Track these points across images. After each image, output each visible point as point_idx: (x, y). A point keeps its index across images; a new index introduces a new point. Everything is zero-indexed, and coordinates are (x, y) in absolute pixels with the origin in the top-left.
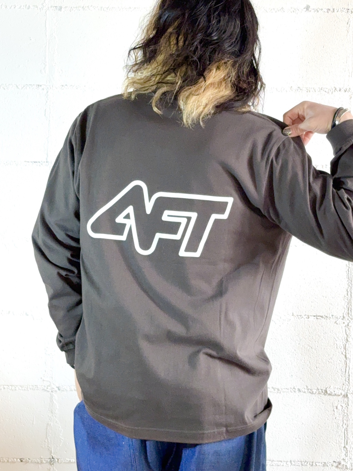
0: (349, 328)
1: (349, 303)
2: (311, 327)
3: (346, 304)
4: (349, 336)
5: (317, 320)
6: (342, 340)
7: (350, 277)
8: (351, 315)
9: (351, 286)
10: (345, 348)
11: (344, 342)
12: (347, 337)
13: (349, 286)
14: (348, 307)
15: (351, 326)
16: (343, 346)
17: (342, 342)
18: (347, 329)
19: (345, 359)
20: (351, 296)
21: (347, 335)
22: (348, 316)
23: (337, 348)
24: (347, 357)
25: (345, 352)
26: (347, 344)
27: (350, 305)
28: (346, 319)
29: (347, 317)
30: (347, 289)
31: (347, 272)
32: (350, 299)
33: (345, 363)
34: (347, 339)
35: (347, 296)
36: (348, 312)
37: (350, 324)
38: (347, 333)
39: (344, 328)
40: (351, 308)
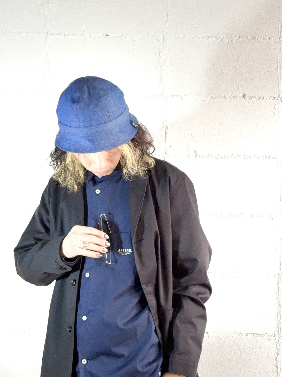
0: (279, 344)
1: (279, 323)
2: (249, 342)
3: (277, 325)
4: (279, 350)
5: (254, 337)
6: (274, 353)
7: (280, 303)
8: (281, 333)
9: (281, 310)
10: (276, 360)
11: (276, 355)
12: (278, 351)
13: (279, 310)
14: (278, 327)
15: (281, 342)
16: (275, 358)
17: (274, 355)
18: (278, 345)
19: (277, 369)
20: (280, 318)
21: (278, 349)
22: (279, 334)
23: (270, 360)
24: (278, 367)
25: (277, 364)
26: (278, 357)
27: (279, 325)
28: (277, 337)
29: (277, 335)
30: (277, 312)
31: (277, 298)
32: (280, 320)
33: (276, 372)
34: (278, 353)
35: (277, 318)
37: (280, 341)
38: (278, 348)
39: (275, 344)
40: (281, 328)
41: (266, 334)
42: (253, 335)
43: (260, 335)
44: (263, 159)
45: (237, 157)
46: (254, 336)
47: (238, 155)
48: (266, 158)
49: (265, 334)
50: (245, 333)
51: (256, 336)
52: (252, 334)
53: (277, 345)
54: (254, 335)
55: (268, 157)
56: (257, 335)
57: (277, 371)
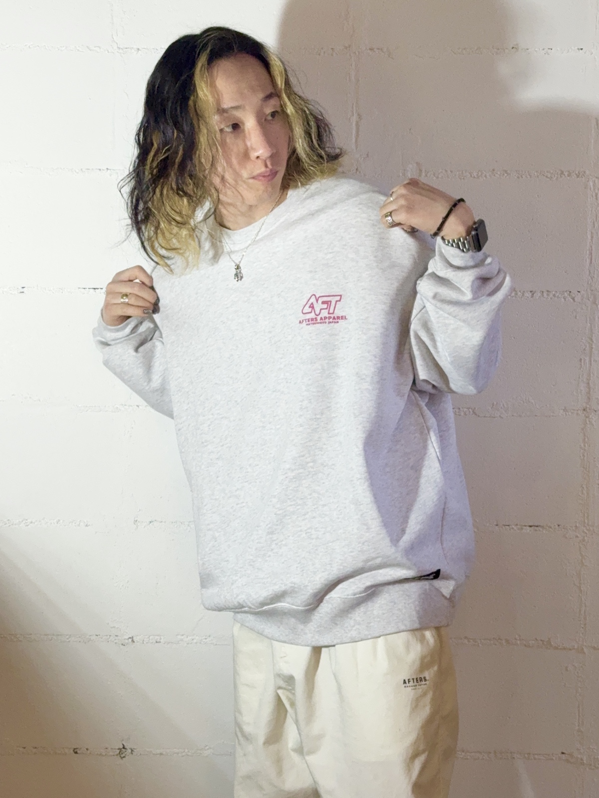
0: (585, 545)
1: (585, 505)
3: (581, 508)
4: (585, 557)
5: (535, 532)
6: (575, 563)
7: (587, 466)
10: (579, 577)
11: (578, 566)
12: (582, 559)
13: (585, 479)
14: (583, 512)
15: (588, 542)
16: (576, 572)
17: (574, 567)
18: (582, 547)
19: (579, 592)
21: (582, 555)
22: (584, 526)
24: (582, 589)
25: (580, 583)
26: (582, 570)
27: (586, 509)
28: (581, 531)
29: (581, 528)
30: (581, 484)
32: (587, 499)
33: (579, 598)
34: (582, 562)
36: (583, 520)
37: (586, 539)
38: (582, 553)
39: (577, 545)
40: (588, 514)
41: (559, 526)
42: (533, 527)
43: (547, 528)
44: (557, 177)
45: (504, 175)
46: (536, 530)
47: (506, 171)
48: (562, 175)
49: (557, 526)
50: (517, 525)
51: (540, 531)
52: (531, 526)
53: (580, 548)
54: (536, 528)
55: (566, 174)
56: (541, 529)
57: (579, 596)
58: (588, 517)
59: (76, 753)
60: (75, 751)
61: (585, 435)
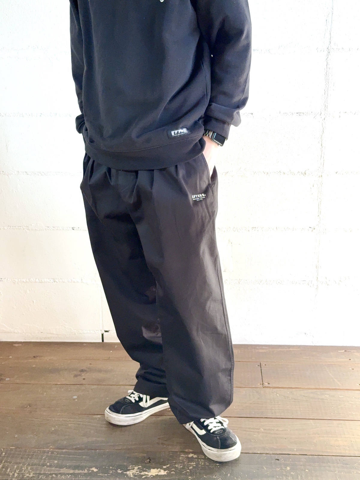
36: (324, 109)
58: (327, 107)
59: (73, 229)
60: (73, 228)
61: (327, 63)
